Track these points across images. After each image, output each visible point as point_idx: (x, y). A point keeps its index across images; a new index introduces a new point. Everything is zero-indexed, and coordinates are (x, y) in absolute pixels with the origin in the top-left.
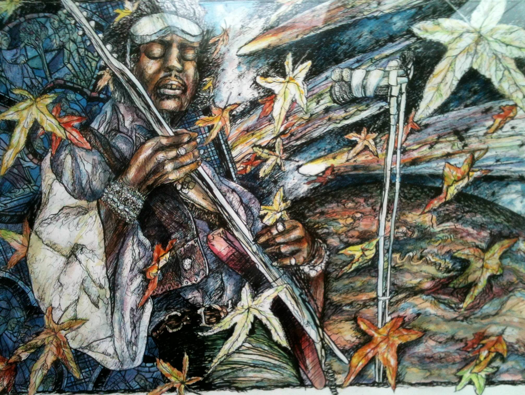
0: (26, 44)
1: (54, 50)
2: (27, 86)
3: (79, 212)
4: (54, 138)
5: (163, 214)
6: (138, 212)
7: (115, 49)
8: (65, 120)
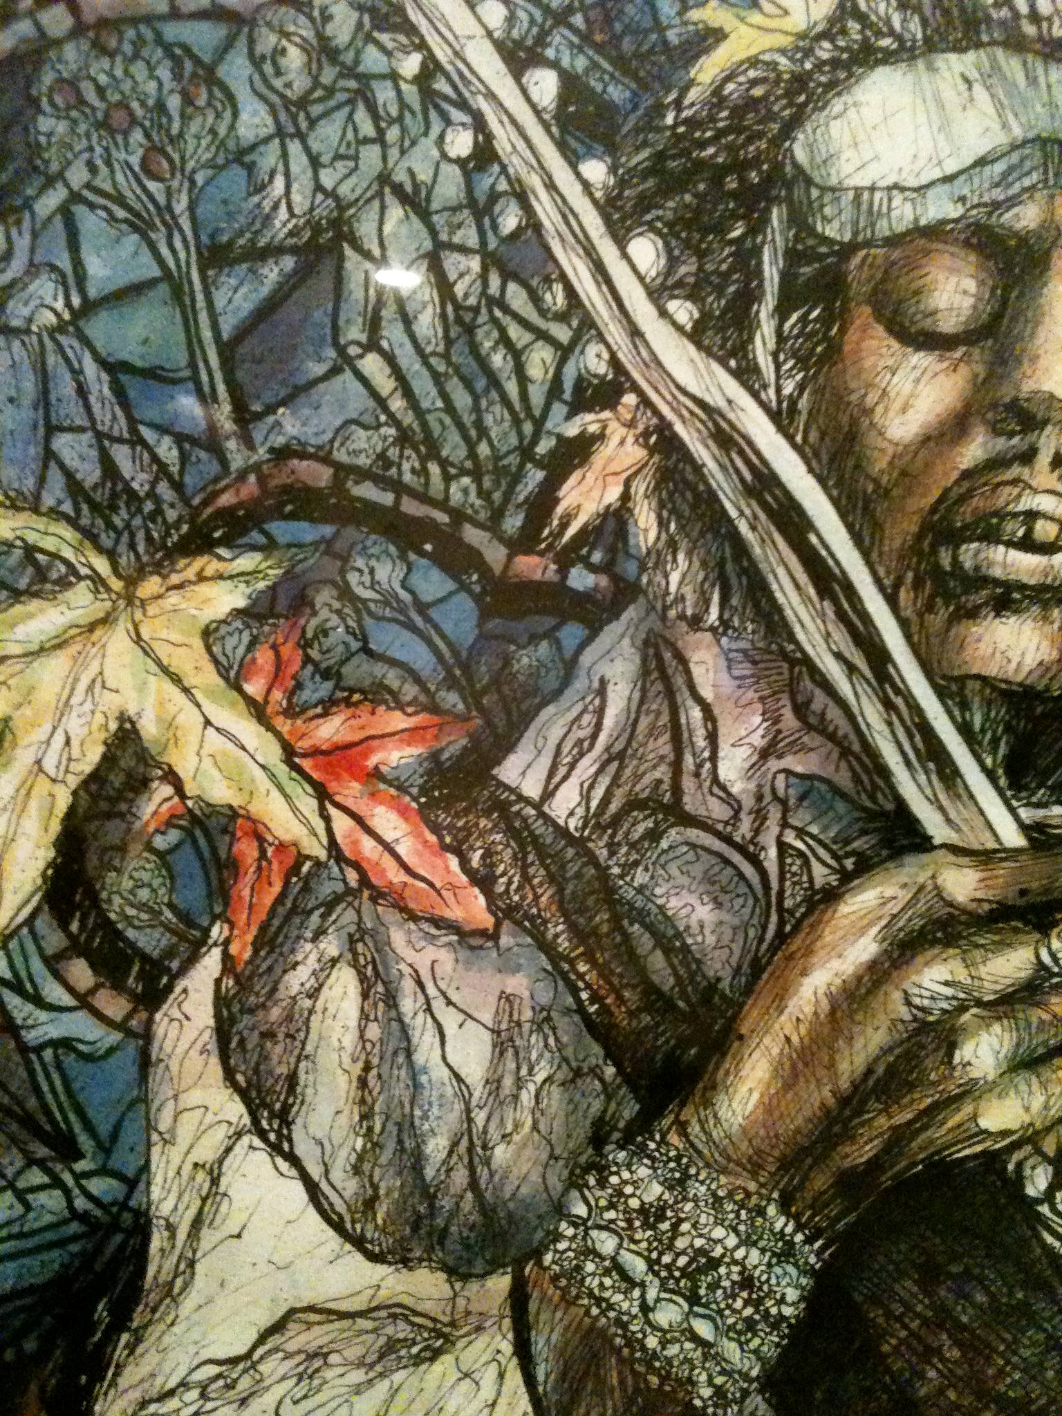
0: (75, 197)
1: (274, 251)
2: (74, 487)
3: (391, 1347)
4: (247, 850)
5: (930, 1353)
6: (768, 1343)
7: (687, 269)
8: (331, 730)
